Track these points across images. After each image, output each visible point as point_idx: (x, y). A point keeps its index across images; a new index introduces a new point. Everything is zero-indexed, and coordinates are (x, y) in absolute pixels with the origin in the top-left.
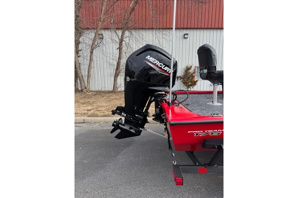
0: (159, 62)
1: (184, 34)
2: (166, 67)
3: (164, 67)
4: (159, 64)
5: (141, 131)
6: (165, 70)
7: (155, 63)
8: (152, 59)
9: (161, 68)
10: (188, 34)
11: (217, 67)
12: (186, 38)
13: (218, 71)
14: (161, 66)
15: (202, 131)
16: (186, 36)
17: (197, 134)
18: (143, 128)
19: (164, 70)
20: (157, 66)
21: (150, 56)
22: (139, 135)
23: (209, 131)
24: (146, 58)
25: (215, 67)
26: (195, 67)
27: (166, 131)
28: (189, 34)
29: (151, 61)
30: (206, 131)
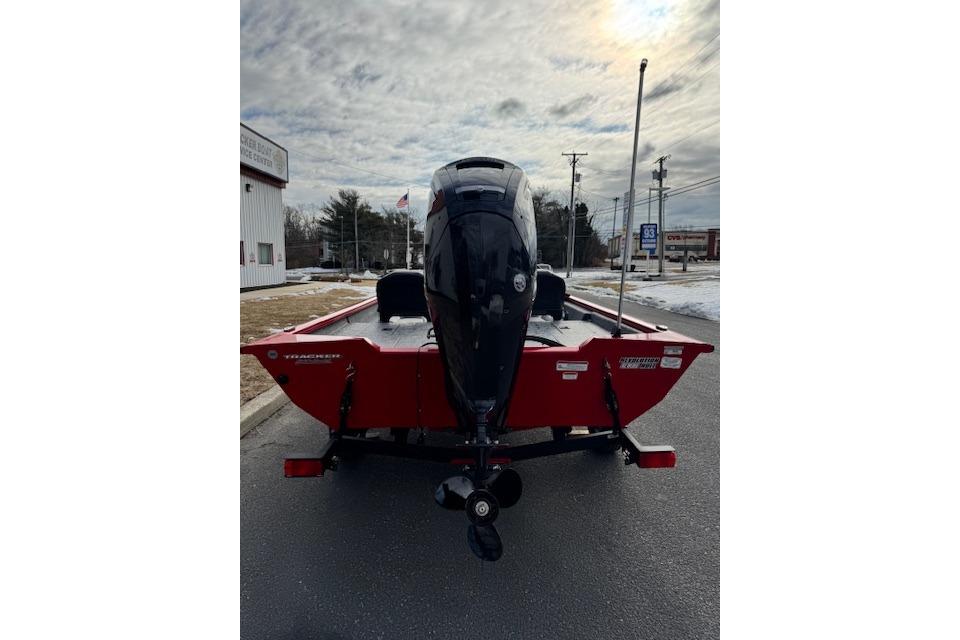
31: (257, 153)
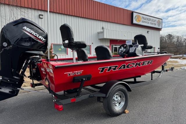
0: (34, 32)
1: (39, 14)
2: (40, 36)
3: (38, 36)
4: (34, 33)
5: (19, 90)
6: (40, 38)
7: (31, 32)
8: (28, 30)
9: (36, 37)
10: (42, 15)
11: (74, 39)
12: (41, 18)
13: (75, 42)
14: (36, 35)
15: (72, 72)
16: (41, 17)
17: (69, 75)
18: (20, 87)
19: (38, 38)
20: (33, 35)
21: (26, 27)
22: (16, 95)
23: (76, 72)
24: (23, 28)
25: (73, 38)
26: (52, 44)
27: (47, 81)
28: (44, 15)
29: (28, 31)
30: (74, 72)
31: (151, 22)
